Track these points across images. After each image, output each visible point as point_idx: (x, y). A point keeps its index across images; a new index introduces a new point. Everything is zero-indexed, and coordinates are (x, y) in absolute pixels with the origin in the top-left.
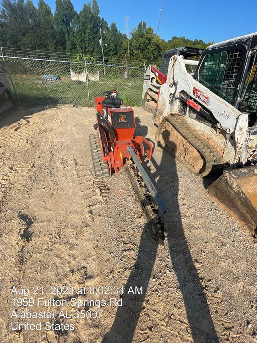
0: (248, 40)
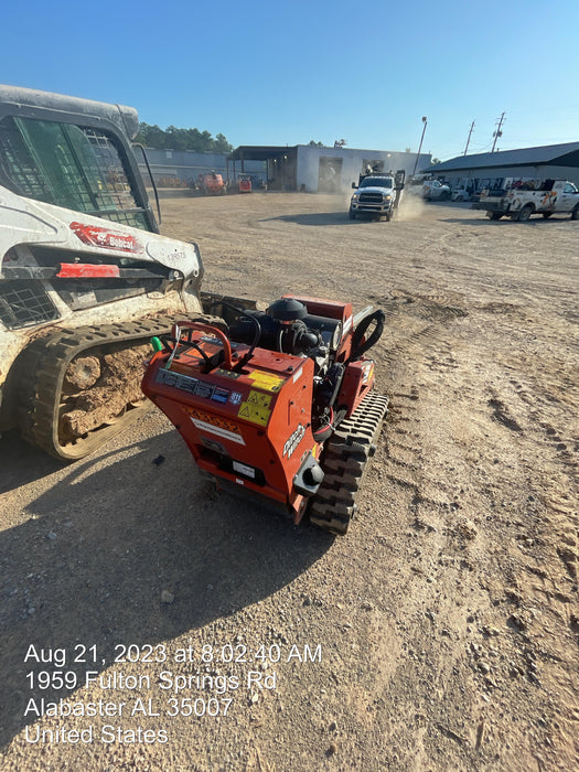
0: (116, 116)
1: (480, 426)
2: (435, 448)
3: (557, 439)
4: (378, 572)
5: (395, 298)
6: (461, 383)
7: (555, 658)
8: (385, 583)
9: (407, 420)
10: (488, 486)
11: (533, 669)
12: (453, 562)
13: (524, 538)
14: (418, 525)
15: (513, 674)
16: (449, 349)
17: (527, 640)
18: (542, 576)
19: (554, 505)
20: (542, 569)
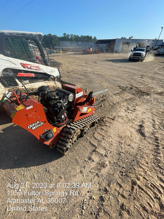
0: (36, 35)
1: (131, 132)
2: (110, 136)
3: (158, 143)
4: (70, 168)
5: (127, 87)
6: (133, 117)
7: (108, 214)
8: (70, 172)
9: (107, 126)
10: (121, 152)
11: (99, 215)
12: (94, 173)
13: (123, 172)
14: (90, 159)
15: (91, 213)
16: (136, 105)
17: (102, 205)
18: (121, 186)
19: (141, 165)
20: (122, 185)
